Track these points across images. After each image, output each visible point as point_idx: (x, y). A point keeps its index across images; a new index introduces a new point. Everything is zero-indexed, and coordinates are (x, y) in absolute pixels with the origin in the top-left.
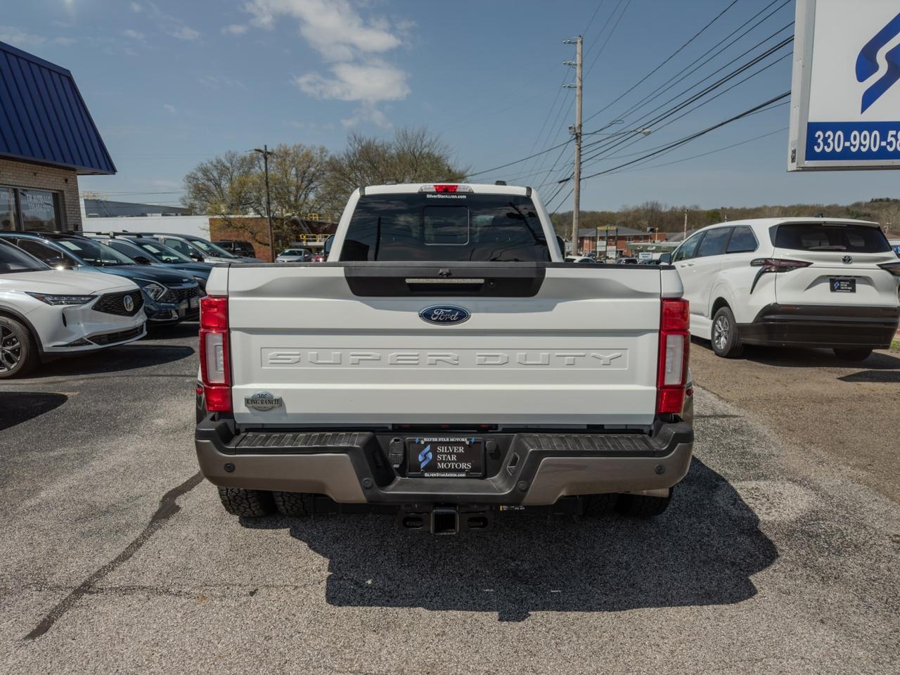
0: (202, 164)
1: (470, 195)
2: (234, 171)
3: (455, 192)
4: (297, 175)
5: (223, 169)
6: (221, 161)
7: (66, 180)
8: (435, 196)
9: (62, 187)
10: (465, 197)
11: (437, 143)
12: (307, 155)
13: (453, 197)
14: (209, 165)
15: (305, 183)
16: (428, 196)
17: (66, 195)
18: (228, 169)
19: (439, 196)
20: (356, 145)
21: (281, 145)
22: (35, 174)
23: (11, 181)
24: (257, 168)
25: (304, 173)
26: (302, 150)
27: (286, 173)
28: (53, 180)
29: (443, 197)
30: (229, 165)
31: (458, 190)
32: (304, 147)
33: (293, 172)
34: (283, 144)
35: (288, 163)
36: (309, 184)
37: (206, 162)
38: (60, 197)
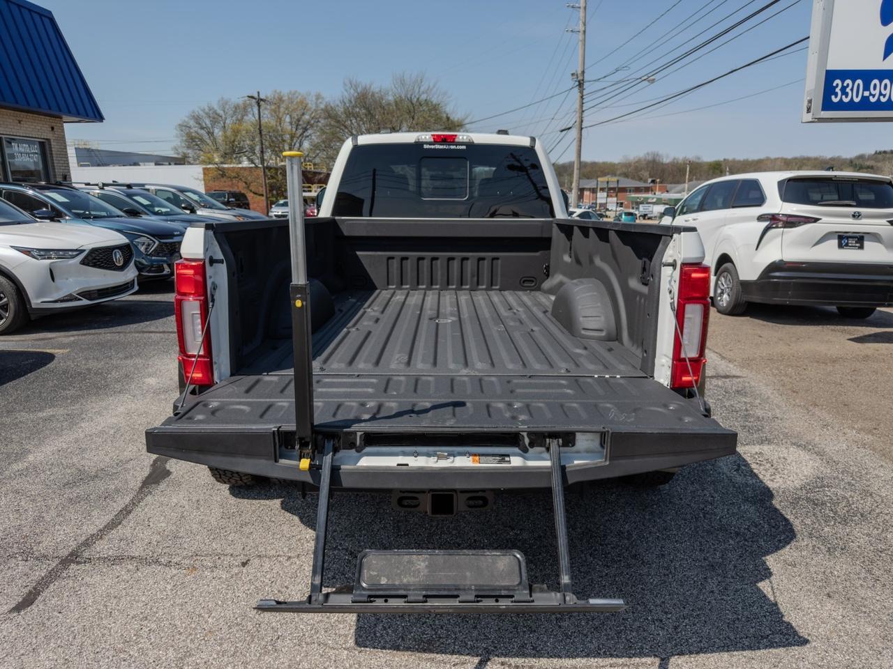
0: (194, 112)
1: (471, 146)
2: (226, 118)
3: (454, 142)
4: (291, 123)
5: (216, 116)
6: (213, 108)
7: (53, 128)
8: (433, 147)
9: (49, 135)
10: (464, 147)
11: (435, 89)
12: (302, 102)
13: (452, 147)
14: (201, 113)
15: (300, 131)
16: (425, 146)
17: (52, 143)
18: (221, 117)
19: (437, 146)
20: (352, 91)
21: (275, 91)
22: (20, 122)
24: (250, 116)
25: (299, 120)
26: (297, 97)
27: (280, 120)
29: (441, 147)
30: (221, 113)
31: (457, 140)
32: (300, 94)
33: (288, 119)
34: (278, 91)
35: (282, 110)
36: (304, 132)
37: (197, 109)
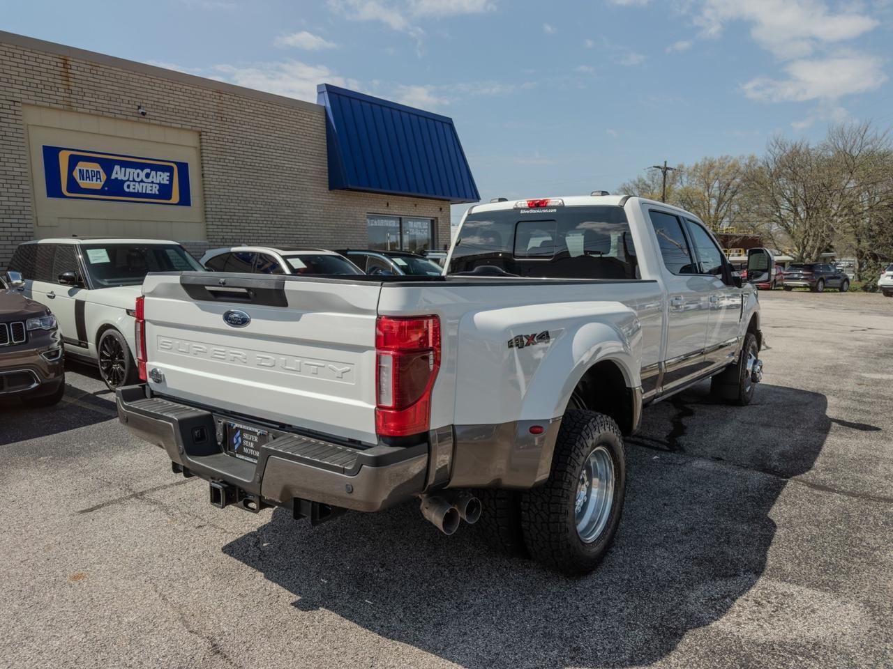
0: (624, 185)
1: (561, 208)
2: (655, 188)
3: (545, 206)
4: (720, 188)
5: (644, 187)
6: (643, 180)
7: (441, 209)
8: (528, 212)
9: (438, 215)
10: (555, 210)
12: (734, 166)
13: (545, 211)
14: (631, 185)
15: (729, 194)
16: (522, 212)
17: (439, 221)
18: (649, 187)
19: (532, 211)
20: (777, 150)
21: (706, 158)
22: (416, 205)
23: (396, 211)
24: (678, 184)
25: (728, 185)
26: (729, 162)
27: (708, 186)
28: (429, 209)
29: (535, 211)
30: (650, 183)
31: (549, 204)
32: (731, 158)
33: (716, 185)
34: (708, 158)
35: (712, 175)
36: (733, 196)
37: (627, 182)
38: (435, 223)
